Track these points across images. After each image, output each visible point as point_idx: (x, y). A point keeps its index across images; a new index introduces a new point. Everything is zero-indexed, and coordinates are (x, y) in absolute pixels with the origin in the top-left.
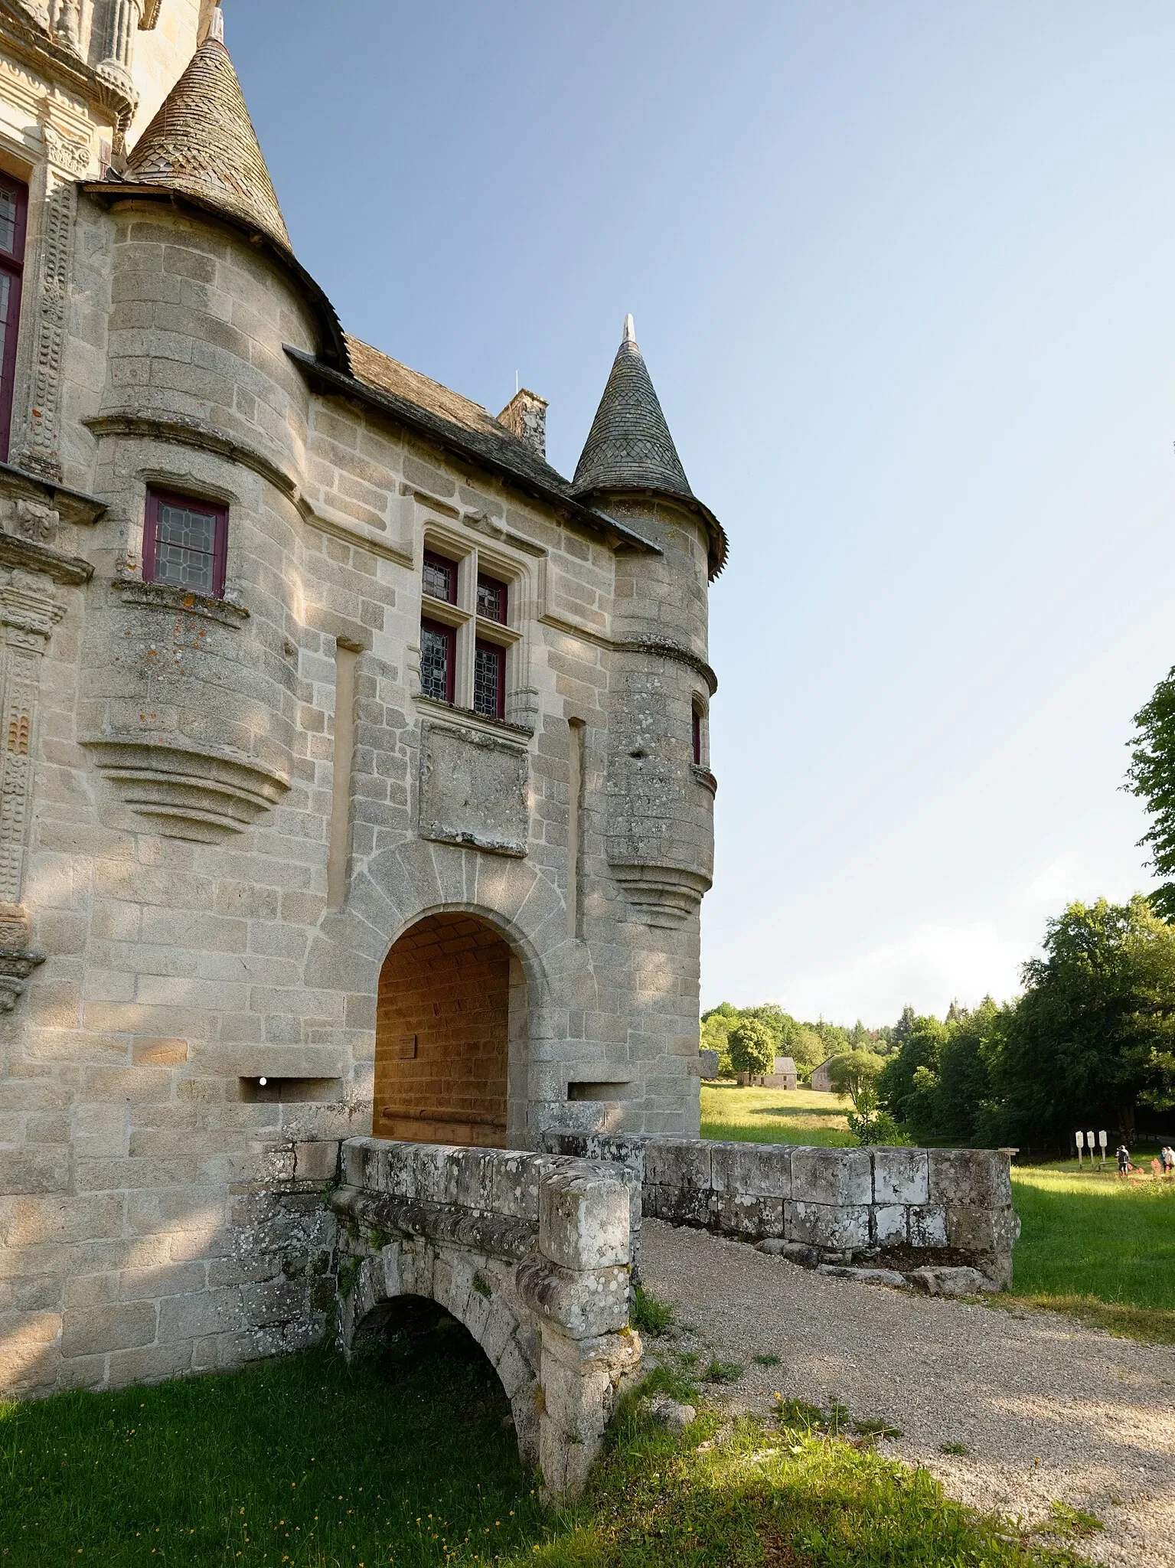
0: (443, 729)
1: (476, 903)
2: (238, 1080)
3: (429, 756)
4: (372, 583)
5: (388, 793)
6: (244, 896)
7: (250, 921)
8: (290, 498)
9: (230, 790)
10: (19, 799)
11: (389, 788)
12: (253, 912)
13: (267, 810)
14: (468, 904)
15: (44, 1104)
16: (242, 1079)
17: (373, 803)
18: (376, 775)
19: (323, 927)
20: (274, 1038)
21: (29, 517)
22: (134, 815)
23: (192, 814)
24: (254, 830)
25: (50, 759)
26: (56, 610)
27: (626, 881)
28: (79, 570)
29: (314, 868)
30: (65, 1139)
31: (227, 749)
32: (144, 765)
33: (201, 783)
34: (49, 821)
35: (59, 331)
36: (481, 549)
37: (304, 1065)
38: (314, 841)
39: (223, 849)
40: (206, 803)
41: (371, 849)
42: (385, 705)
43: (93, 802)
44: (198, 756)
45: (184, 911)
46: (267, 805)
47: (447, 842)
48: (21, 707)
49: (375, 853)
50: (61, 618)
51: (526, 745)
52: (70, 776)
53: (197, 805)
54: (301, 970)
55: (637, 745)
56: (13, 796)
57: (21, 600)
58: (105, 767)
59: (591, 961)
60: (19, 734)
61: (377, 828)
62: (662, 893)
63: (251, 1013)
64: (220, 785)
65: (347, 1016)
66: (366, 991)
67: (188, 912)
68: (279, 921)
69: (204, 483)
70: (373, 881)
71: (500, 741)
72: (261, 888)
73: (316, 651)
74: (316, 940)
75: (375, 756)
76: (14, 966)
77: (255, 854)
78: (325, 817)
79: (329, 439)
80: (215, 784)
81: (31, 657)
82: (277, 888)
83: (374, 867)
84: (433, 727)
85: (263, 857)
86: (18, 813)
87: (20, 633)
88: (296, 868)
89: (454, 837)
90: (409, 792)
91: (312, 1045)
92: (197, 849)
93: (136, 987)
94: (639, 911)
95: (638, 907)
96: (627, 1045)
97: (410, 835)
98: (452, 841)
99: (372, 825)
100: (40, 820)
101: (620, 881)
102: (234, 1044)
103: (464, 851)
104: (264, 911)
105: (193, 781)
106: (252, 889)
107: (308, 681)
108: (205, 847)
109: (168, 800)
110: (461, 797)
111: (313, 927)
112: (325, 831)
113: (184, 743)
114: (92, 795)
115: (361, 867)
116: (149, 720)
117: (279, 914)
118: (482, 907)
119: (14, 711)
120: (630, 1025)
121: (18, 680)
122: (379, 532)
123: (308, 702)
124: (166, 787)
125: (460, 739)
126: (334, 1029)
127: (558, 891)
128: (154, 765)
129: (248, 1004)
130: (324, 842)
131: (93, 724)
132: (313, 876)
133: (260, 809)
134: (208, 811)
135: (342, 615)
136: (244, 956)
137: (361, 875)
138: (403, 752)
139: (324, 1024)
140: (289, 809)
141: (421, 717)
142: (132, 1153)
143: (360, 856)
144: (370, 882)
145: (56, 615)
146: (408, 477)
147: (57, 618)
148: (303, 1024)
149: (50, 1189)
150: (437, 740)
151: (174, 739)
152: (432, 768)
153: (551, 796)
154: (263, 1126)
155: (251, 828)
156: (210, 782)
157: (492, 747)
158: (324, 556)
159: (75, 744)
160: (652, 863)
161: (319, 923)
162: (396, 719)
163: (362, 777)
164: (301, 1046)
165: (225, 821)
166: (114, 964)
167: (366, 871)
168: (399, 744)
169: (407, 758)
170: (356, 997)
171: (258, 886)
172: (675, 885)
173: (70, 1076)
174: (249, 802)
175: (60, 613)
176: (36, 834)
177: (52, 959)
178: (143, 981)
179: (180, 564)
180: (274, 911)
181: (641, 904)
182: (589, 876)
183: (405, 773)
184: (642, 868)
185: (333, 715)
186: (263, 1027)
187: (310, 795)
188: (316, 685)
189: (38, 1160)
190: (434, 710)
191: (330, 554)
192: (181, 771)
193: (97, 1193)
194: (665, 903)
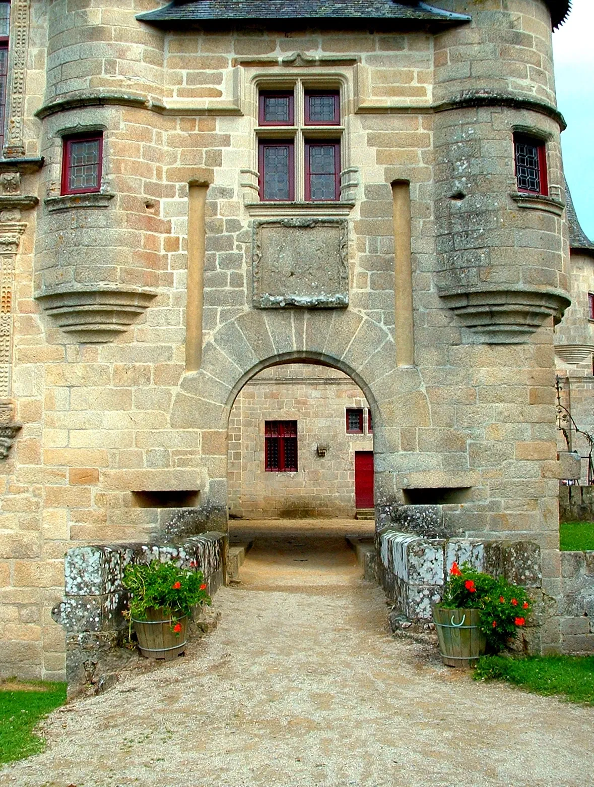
0: (269, 223)
1: (305, 349)
2: (130, 493)
3: (258, 246)
4: (213, 136)
5: (229, 281)
6: (129, 373)
7: (133, 389)
8: (146, 108)
9: (110, 308)
10: (8, 338)
11: (229, 278)
12: (135, 382)
13: (142, 313)
14: (298, 352)
15: (26, 508)
16: (133, 492)
17: (216, 290)
18: (219, 270)
19: (182, 385)
20: (152, 464)
21: (6, 182)
22: (64, 334)
23: (92, 327)
24: (135, 328)
25: (21, 311)
26: (20, 228)
27: (456, 308)
28: (28, 202)
29: (174, 346)
30: (36, 529)
31: (102, 284)
32: (61, 304)
33: (91, 308)
34: (22, 347)
35: (22, 71)
36: (303, 78)
37: (173, 482)
38: (175, 327)
39: (116, 344)
40: (98, 319)
41: (216, 324)
42: (224, 218)
43: (43, 331)
44: (86, 292)
45: (93, 388)
46: (139, 310)
47: (275, 309)
48: (6, 287)
49: (219, 326)
50: (24, 230)
51: (348, 215)
52: (31, 319)
53: (93, 321)
54: (168, 418)
55: (456, 189)
56: (4, 337)
57: (4, 228)
58: (47, 309)
59: (423, 383)
60: (6, 301)
61: (219, 309)
62: (492, 314)
63: (136, 449)
64: (102, 306)
65: (203, 447)
66: (216, 427)
67: (96, 388)
68: (152, 386)
69: (87, 126)
70: (218, 348)
71: (320, 218)
72: (140, 365)
73: (173, 197)
74: (178, 395)
75: (217, 256)
76: (5, 432)
77: (135, 343)
78: (181, 309)
79: (179, 54)
80: (99, 306)
81: (10, 258)
82: (151, 364)
83: (219, 337)
84: (261, 224)
85: (140, 344)
86: (7, 346)
87: (4, 246)
88: (162, 347)
89: (279, 303)
90: (245, 277)
91: (178, 469)
92: (99, 347)
93: (69, 437)
94: (476, 333)
95: (473, 330)
96: (467, 454)
97: (246, 308)
98: (278, 306)
99: (216, 307)
100: (17, 348)
101: (452, 309)
102: (126, 470)
103: (292, 312)
104: (143, 380)
105: (86, 308)
106: (134, 367)
107: (168, 219)
108: (105, 345)
109: (78, 321)
110: (287, 269)
111: (176, 387)
112: (182, 319)
113: (78, 287)
114: (42, 327)
115: (209, 337)
116: (60, 278)
117: (152, 381)
118: (311, 352)
119: (4, 290)
120: (470, 436)
121: (5, 272)
122: (218, 99)
123: (168, 233)
124: (74, 314)
125: (285, 226)
126: (193, 456)
127: (385, 328)
128: (66, 303)
129: (134, 443)
130: (181, 326)
131: (38, 287)
132: (174, 351)
133: (136, 314)
134: (100, 323)
135: (191, 167)
136: (131, 412)
137: (209, 344)
138: (239, 248)
139: (185, 453)
140: (156, 309)
141: (252, 219)
142: (71, 538)
143: (207, 331)
144: (215, 349)
145: (21, 230)
146: (237, 53)
147: (22, 232)
148: (171, 454)
149: (31, 556)
150: (266, 232)
151: (72, 286)
152: (260, 255)
153: (374, 250)
154: (147, 523)
155: (132, 327)
156: (96, 306)
157: (313, 225)
158: (178, 131)
159: (33, 299)
160: (473, 290)
161: (180, 383)
162: (234, 225)
163: (209, 274)
164: (172, 469)
165: (112, 327)
166: (57, 425)
167: (212, 341)
168: (236, 243)
169: (243, 252)
170: (208, 433)
171: (137, 364)
172: (502, 305)
173: (37, 492)
174: (125, 312)
175: (23, 228)
176: (16, 355)
177: (25, 426)
178: (73, 433)
179: (82, 176)
180: (148, 380)
181: (475, 326)
182: (418, 310)
183: (241, 263)
184: (467, 295)
185: (186, 237)
186: (144, 458)
187: (171, 296)
188: (173, 220)
189: (25, 540)
190: (263, 210)
191: (182, 129)
192: (79, 304)
193: (56, 560)
194: (498, 322)
